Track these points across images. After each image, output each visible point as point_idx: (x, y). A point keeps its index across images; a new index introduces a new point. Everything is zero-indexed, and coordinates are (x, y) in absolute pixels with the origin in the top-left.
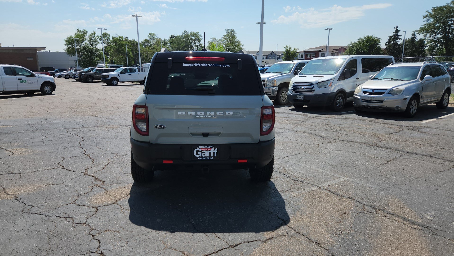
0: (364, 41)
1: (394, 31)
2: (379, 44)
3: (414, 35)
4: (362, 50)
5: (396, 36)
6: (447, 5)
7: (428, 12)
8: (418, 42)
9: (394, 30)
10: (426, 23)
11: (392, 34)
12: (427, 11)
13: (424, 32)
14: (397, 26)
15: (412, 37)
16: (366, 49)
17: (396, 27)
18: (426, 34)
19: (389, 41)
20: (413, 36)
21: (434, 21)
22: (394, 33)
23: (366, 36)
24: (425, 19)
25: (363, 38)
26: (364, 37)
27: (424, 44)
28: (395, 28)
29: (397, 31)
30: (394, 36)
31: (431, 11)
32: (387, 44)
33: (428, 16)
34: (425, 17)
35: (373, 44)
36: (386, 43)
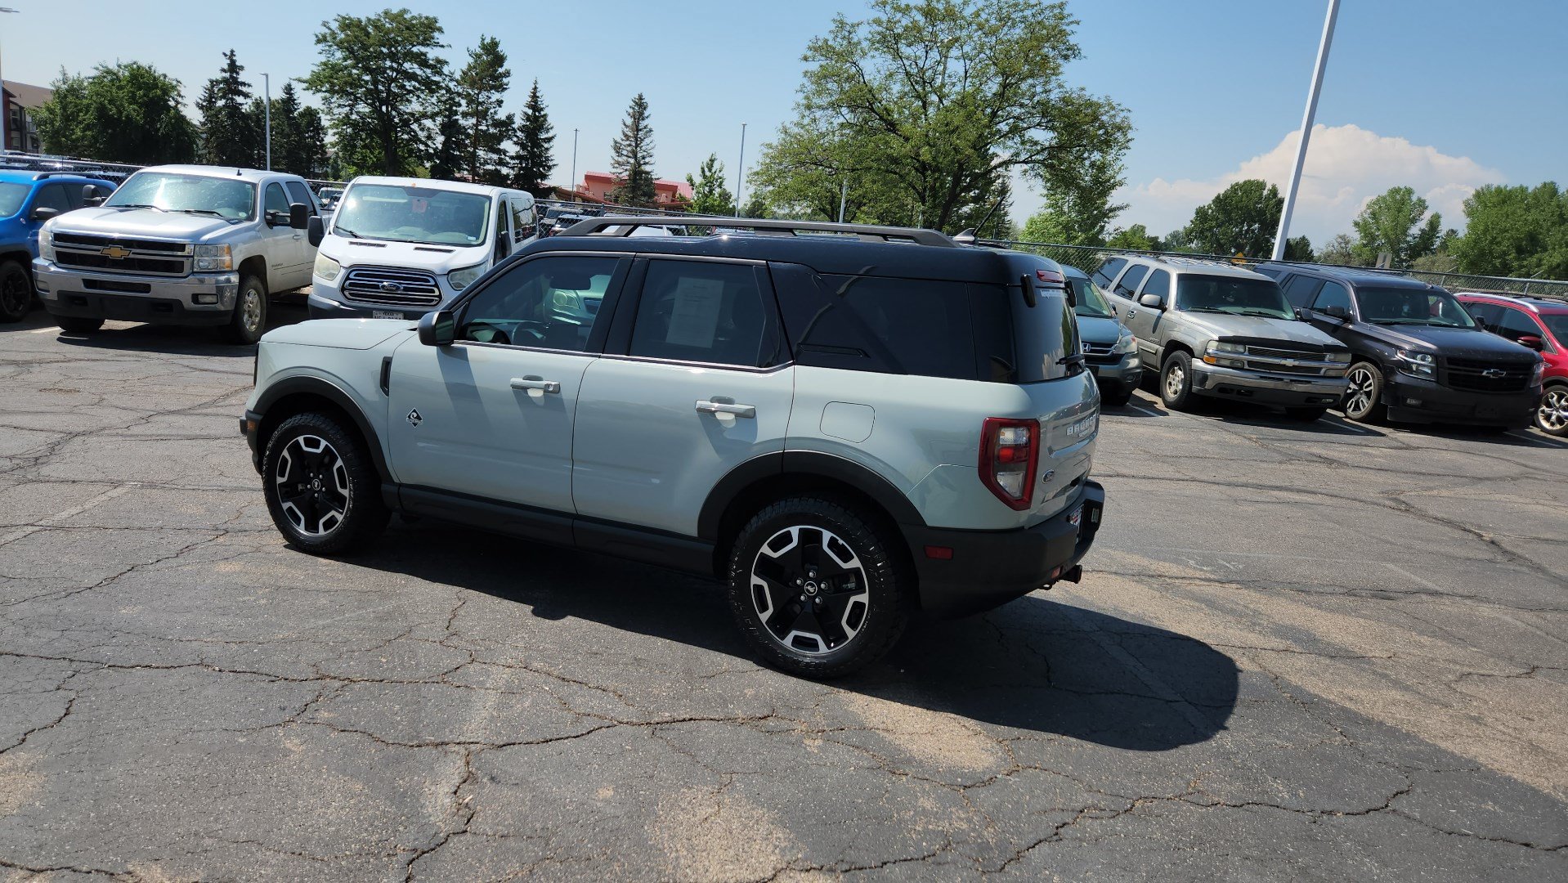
0: (118, 79)
1: (226, 67)
2: (180, 99)
3: (288, 89)
4: (120, 112)
5: (231, 84)
6: (379, 20)
7: (329, 29)
8: (301, 115)
9: (225, 63)
10: (324, 59)
11: (219, 76)
12: (325, 24)
13: (324, 89)
14: (232, 52)
15: (285, 96)
16: (134, 110)
17: (229, 53)
18: (328, 95)
19: (211, 97)
20: (287, 94)
21: (345, 59)
22: (224, 70)
23: (125, 61)
24: (321, 46)
25: (113, 66)
26: (119, 66)
27: (320, 124)
28: (225, 55)
29: (233, 67)
30: (225, 81)
31: (334, 26)
32: (204, 104)
33: (328, 38)
34: (319, 41)
35: (158, 97)
36: (201, 102)
